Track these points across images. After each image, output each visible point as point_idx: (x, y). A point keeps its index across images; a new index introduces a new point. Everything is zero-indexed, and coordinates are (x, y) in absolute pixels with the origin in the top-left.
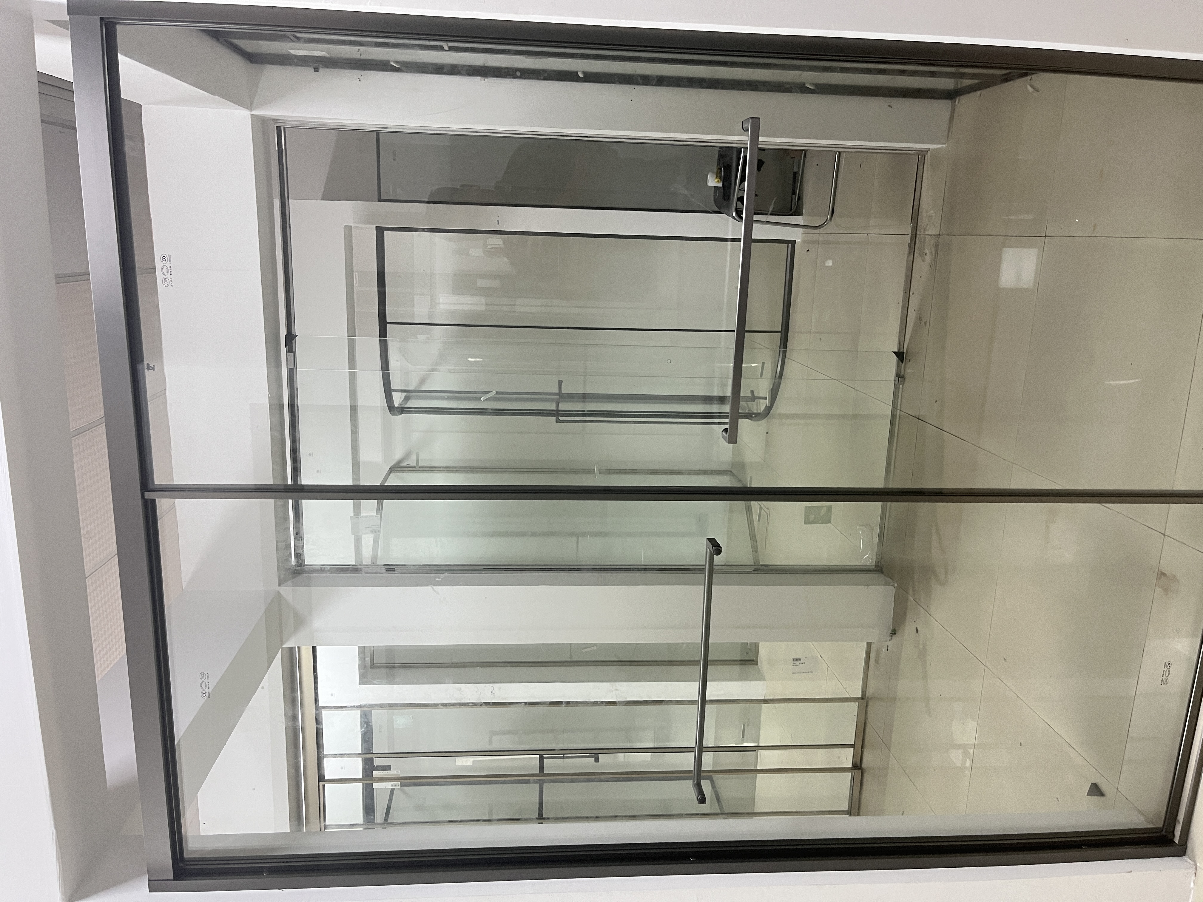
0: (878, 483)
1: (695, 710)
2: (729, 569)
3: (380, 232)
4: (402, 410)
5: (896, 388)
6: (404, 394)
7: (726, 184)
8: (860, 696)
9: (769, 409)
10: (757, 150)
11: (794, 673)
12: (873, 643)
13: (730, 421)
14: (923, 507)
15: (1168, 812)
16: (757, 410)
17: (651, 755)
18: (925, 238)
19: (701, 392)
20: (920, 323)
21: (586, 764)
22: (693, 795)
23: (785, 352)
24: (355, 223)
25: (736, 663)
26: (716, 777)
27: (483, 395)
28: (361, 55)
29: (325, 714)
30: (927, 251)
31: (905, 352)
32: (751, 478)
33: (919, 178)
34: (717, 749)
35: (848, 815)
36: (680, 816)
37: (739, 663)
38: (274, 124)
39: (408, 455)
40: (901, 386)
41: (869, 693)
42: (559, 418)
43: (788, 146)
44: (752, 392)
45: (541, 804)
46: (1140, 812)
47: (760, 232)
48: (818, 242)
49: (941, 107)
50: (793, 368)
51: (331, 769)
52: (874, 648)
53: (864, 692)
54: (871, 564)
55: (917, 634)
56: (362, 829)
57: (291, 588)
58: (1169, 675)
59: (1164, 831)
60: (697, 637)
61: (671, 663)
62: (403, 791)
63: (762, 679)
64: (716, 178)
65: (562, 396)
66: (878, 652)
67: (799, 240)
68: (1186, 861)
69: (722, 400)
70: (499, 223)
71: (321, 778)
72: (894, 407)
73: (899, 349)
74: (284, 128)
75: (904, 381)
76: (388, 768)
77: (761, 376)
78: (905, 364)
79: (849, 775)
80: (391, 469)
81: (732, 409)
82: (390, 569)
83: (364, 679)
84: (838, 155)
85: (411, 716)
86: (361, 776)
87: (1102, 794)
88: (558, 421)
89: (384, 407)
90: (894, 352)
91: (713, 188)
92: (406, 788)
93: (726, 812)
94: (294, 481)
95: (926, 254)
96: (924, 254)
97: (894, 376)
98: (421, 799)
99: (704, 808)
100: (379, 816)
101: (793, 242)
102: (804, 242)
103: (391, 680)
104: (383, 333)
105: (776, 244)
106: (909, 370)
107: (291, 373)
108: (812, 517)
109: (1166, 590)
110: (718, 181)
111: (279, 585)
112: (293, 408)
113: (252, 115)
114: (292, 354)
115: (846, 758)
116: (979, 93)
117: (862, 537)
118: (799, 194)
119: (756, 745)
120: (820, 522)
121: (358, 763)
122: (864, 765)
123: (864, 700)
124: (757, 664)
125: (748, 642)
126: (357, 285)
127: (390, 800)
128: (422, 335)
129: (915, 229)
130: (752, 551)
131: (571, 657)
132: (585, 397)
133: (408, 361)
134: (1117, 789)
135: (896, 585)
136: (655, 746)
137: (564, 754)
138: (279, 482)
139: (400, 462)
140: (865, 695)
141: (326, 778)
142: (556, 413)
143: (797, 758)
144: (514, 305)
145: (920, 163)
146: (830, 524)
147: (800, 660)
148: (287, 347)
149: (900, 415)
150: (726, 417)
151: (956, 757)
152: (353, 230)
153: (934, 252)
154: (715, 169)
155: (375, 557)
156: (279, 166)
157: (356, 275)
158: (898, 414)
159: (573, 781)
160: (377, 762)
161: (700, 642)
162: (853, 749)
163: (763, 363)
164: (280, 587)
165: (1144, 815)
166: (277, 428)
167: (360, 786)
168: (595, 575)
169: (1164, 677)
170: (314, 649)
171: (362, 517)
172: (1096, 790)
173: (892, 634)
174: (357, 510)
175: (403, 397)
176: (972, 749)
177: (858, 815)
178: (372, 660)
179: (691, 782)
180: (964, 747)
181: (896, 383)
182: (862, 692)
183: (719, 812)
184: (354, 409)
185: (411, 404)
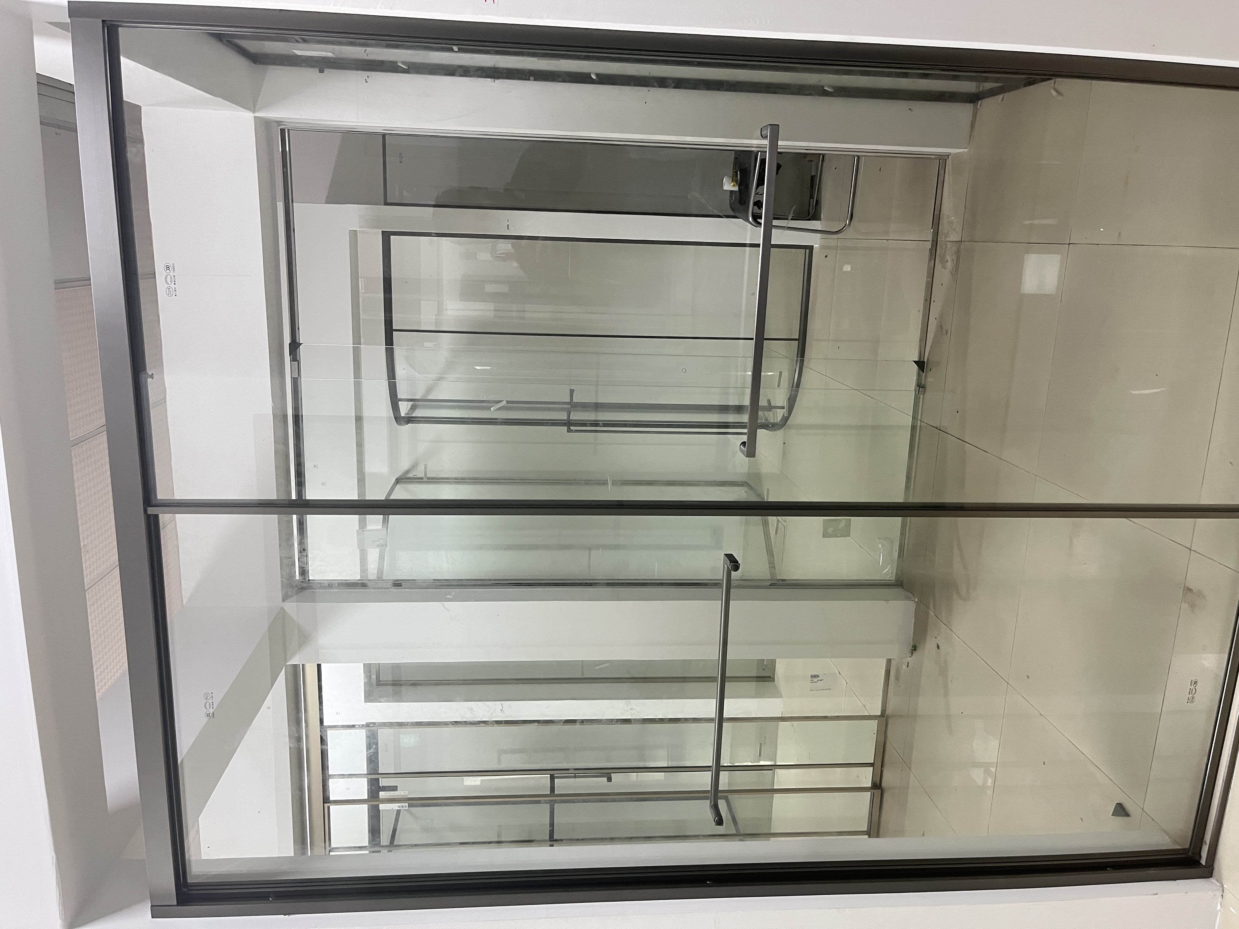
0: (898, 498)
1: (712, 728)
2: (746, 583)
3: (386, 236)
4: (409, 420)
5: (916, 399)
6: (411, 403)
7: (742, 187)
8: (879, 714)
9: (785, 419)
10: (776, 155)
11: (813, 690)
12: (893, 659)
13: (748, 431)
14: (944, 522)
15: (1195, 834)
16: (774, 420)
17: (665, 775)
18: (946, 244)
19: (716, 401)
20: (941, 332)
21: (598, 784)
22: (709, 815)
23: (802, 362)
24: (361, 227)
25: (751, 679)
26: (732, 797)
27: (494, 404)
28: (367, 56)
29: (329, 732)
30: (948, 258)
31: (925, 360)
32: (768, 489)
33: (940, 184)
34: (732, 768)
35: (867, 836)
36: (696, 837)
37: (754, 679)
38: (278, 126)
39: (414, 466)
40: (922, 396)
41: (889, 711)
42: (571, 427)
43: (806, 150)
44: (769, 401)
45: (552, 825)
46: (1167, 834)
47: (778, 237)
48: (836, 248)
49: (963, 111)
50: (811, 377)
51: (336, 790)
52: (894, 664)
53: (883, 711)
54: (891, 579)
55: (938, 650)
56: (367, 852)
57: (295, 604)
58: (1195, 693)
59: (1191, 852)
60: (714, 654)
61: (684, 679)
62: (411, 813)
63: (781, 697)
64: (732, 182)
65: (573, 406)
66: (898, 671)
67: (817, 246)
68: (1212, 882)
69: (739, 409)
70: (509, 228)
71: (326, 800)
72: (914, 418)
73: (920, 358)
74: (288, 130)
75: (925, 392)
76: (394, 788)
77: (779, 386)
78: (926, 373)
79: (868, 794)
80: (397, 481)
81: (750, 418)
82: (397, 584)
83: (369, 697)
84: (857, 159)
85: (418, 735)
86: (366, 797)
87: (1127, 815)
88: (569, 431)
89: (390, 418)
90: (914, 361)
91: (729, 192)
92: (413, 809)
93: (742, 832)
94: (299, 496)
95: (947, 261)
96: (946, 261)
97: (914, 385)
98: (428, 820)
99: (720, 830)
100: (385, 839)
101: (811, 248)
102: (822, 247)
103: (398, 698)
104: (389, 341)
105: (793, 250)
106: (930, 379)
107: (296, 383)
108: (830, 530)
109: (1192, 606)
110: (734, 185)
111: (283, 601)
112: (297, 419)
113: (255, 117)
114: (297, 363)
115: (866, 777)
116: (1001, 96)
117: (882, 551)
118: (816, 198)
119: (772, 763)
120: (839, 535)
121: (364, 782)
122: (884, 784)
123: (884, 718)
124: (774, 681)
125: (765, 658)
126: (363, 291)
127: (397, 820)
128: (429, 342)
129: (936, 234)
130: (770, 567)
131: (583, 673)
132: (598, 407)
133: (415, 370)
134: (1143, 809)
135: (916, 600)
136: (668, 764)
137: (575, 774)
138: (283, 497)
139: (407, 472)
140: (885, 713)
141: (331, 799)
142: (568, 424)
143: (814, 778)
144: (524, 311)
145: (942, 167)
146: (848, 538)
147: (818, 676)
148: (291, 356)
149: (920, 426)
150: (744, 427)
151: (978, 775)
152: (358, 234)
153: (955, 259)
154: (731, 172)
155: (380, 571)
156: (283, 170)
157: (361, 281)
158: (919, 424)
159: (584, 801)
160: (383, 782)
161: (718, 658)
162: (872, 768)
163: (781, 373)
164: (283, 603)
165: (1170, 837)
166: (281, 441)
167: (365, 807)
168: (609, 590)
169: (1191, 695)
170: (319, 666)
171: (369, 530)
172: (1121, 810)
173: (913, 650)
174: (362, 525)
175: (410, 407)
176: (994, 767)
177: (878, 837)
178: (378, 677)
179: (709, 801)
180: (986, 766)
181: (917, 393)
182: (882, 711)
183: (734, 832)
184: (359, 419)
185: (418, 413)
